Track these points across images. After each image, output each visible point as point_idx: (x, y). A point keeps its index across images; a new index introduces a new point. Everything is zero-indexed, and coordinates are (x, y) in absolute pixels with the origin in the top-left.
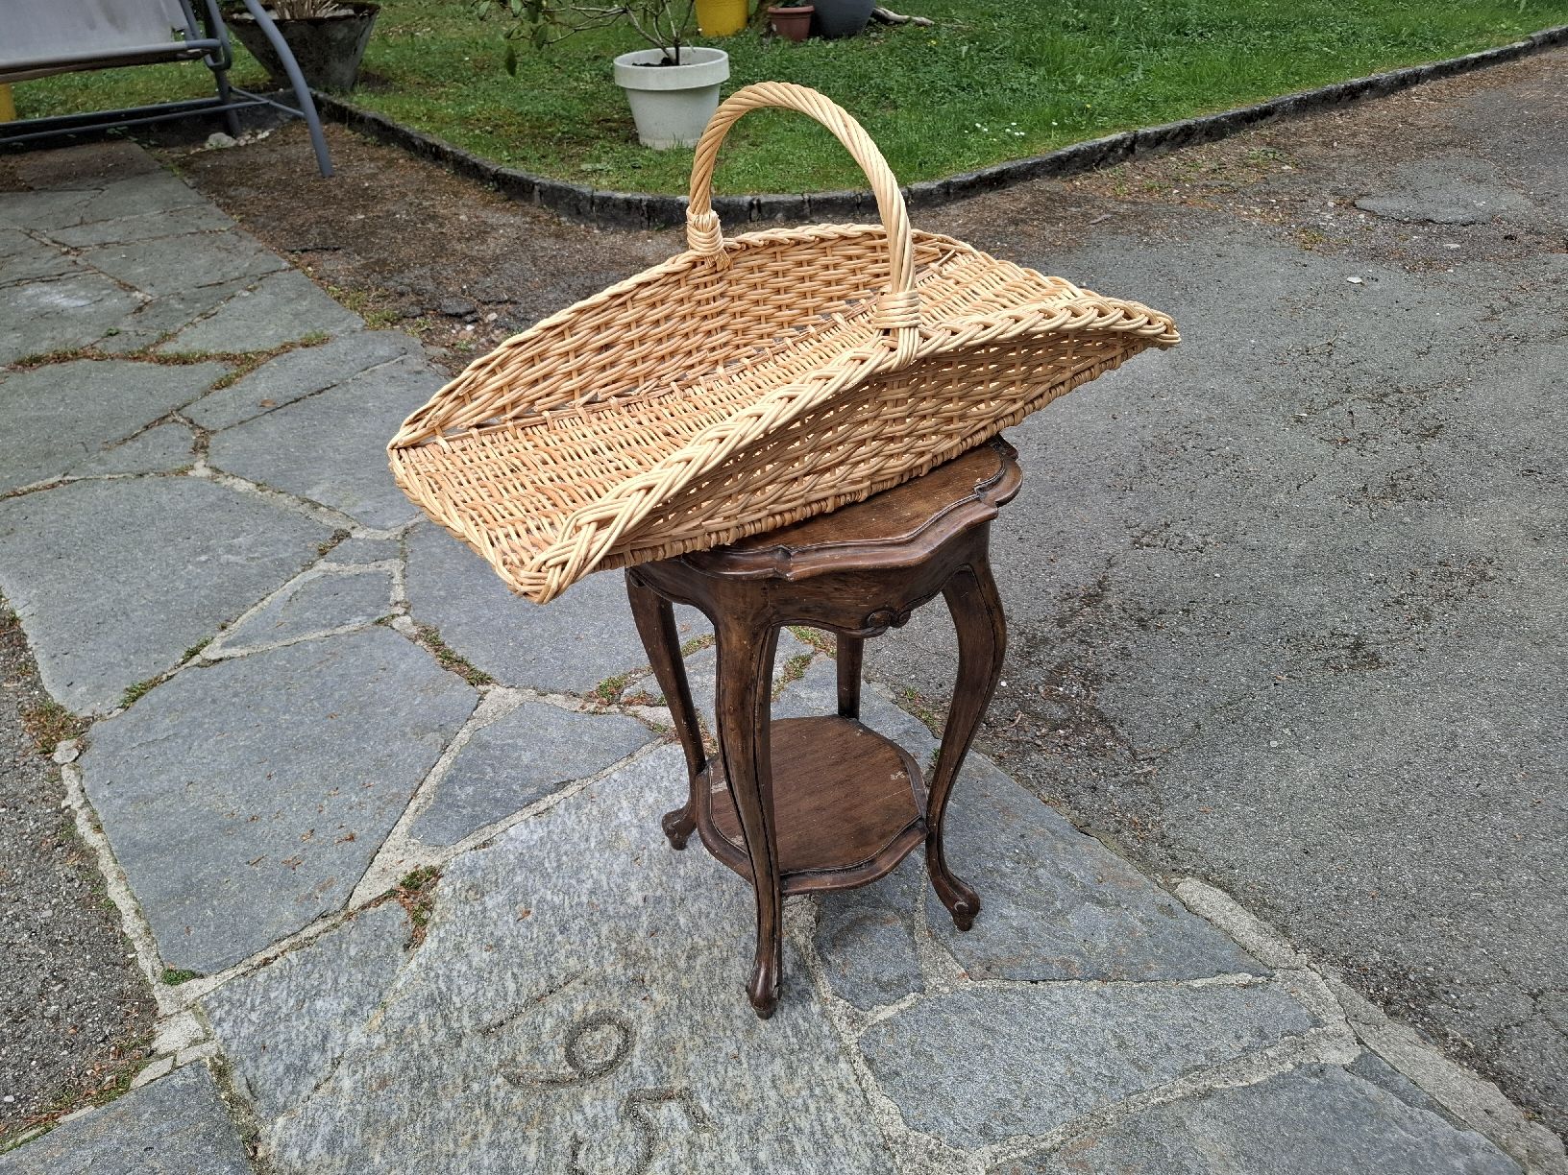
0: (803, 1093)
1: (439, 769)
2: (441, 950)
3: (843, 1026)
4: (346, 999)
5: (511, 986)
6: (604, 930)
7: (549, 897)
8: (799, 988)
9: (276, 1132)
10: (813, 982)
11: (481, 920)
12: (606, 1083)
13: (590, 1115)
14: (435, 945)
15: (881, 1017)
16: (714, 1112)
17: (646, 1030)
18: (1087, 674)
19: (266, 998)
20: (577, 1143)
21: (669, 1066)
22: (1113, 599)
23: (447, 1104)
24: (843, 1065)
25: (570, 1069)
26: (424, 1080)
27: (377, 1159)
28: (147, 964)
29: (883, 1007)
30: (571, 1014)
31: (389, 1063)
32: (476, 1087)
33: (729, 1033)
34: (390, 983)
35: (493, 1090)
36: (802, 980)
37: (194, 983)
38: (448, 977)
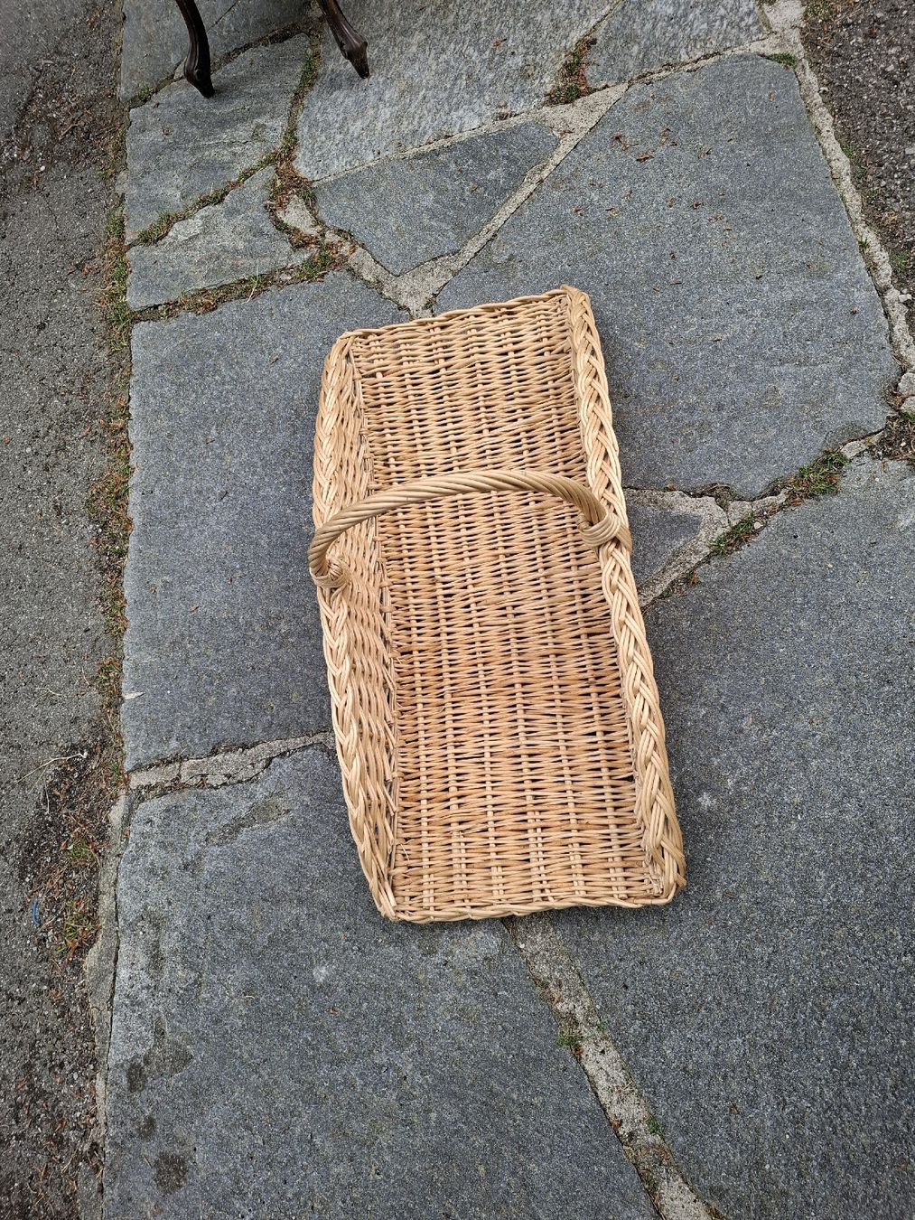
2: (569, 29)
4: (649, 10)
6: (451, 18)
7: (476, 54)
11: (533, 48)
14: (572, 34)
34: (614, 14)
37: (769, 51)
38: (571, 7)
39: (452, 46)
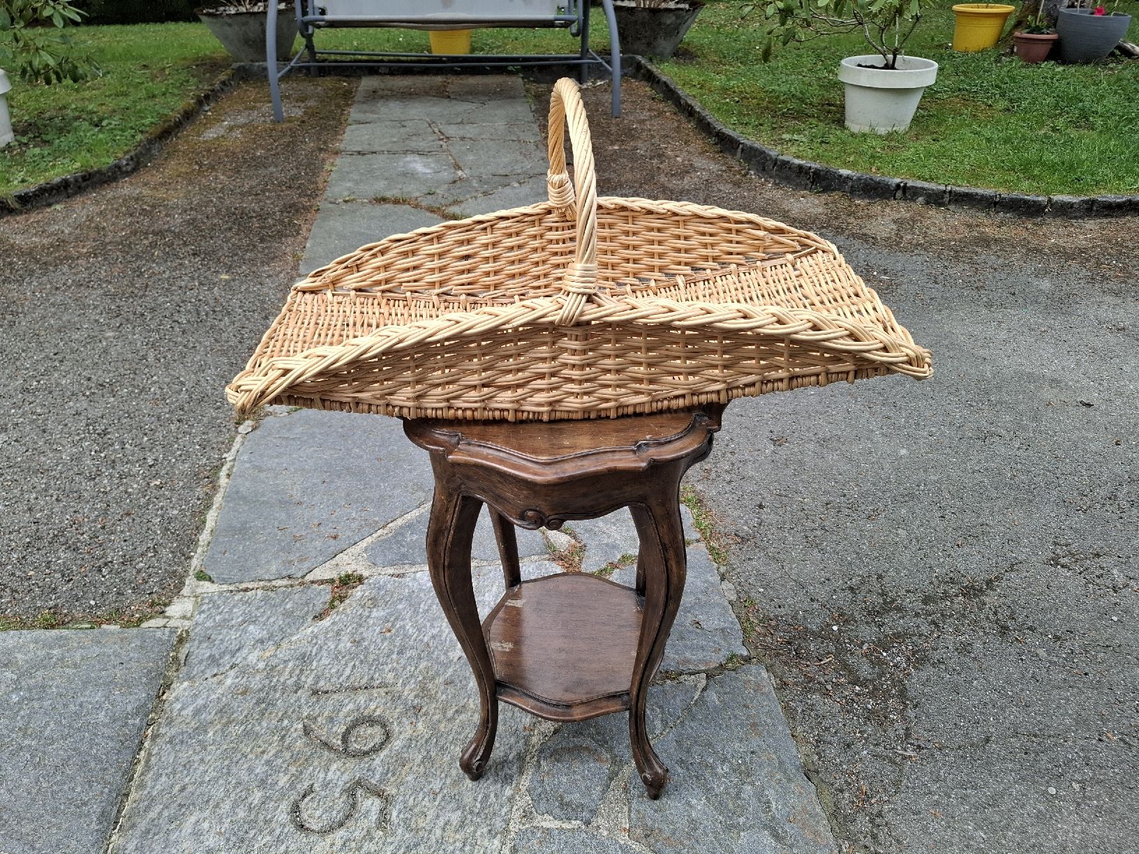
0: (457, 844)
1: (408, 516)
2: (329, 629)
3: (516, 815)
4: (265, 632)
5: (348, 672)
6: (423, 665)
7: (407, 628)
8: (509, 772)
9: (180, 688)
10: (521, 773)
11: (361, 622)
12: (351, 763)
13: (328, 778)
14: (329, 624)
15: (545, 825)
16: (396, 822)
17: (397, 744)
18: (917, 651)
19: (231, 610)
20: (311, 790)
21: (393, 775)
22: (991, 599)
23: (264, 724)
24: (496, 842)
25: (339, 742)
26: (265, 703)
27: (211, 734)
28: (195, 562)
29: (552, 818)
30: (365, 708)
31: (256, 682)
32: (286, 722)
33: (443, 775)
34: (291, 635)
35: (292, 730)
36: (515, 767)
37: (207, 584)
38: (321, 647)
39: (426, 639)
